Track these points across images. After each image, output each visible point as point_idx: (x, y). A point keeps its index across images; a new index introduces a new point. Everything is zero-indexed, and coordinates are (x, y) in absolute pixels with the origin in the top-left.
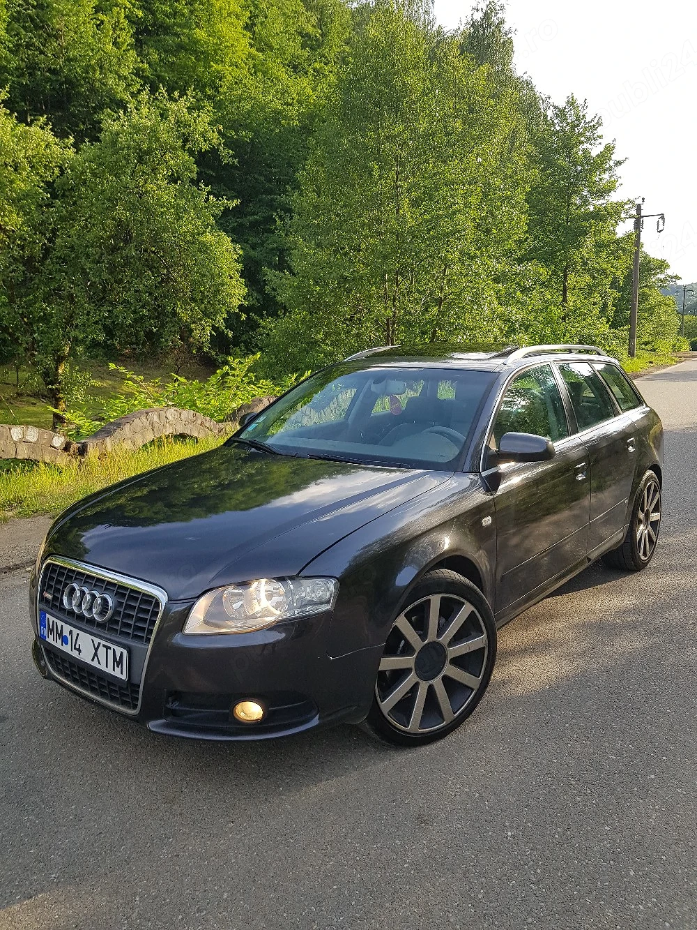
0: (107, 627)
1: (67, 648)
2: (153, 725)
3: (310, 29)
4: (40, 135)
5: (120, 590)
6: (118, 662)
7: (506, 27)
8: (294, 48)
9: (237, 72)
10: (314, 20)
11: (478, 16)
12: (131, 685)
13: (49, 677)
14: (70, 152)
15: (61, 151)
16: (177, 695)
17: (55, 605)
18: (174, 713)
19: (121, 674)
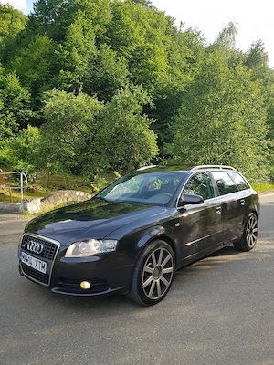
0: (40, 255)
1: (27, 263)
2: (53, 290)
3: (191, 57)
4: (93, 101)
5: (46, 243)
6: (43, 267)
7: (265, 51)
8: (184, 63)
9: (162, 74)
10: (192, 53)
11: (254, 47)
12: (47, 275)
13: (22, 275)
14: (102, 106)
15: (100, 106)
16: (62, 279)
17: (25, 249)
18: (60, 285)
19: (44, 271)
